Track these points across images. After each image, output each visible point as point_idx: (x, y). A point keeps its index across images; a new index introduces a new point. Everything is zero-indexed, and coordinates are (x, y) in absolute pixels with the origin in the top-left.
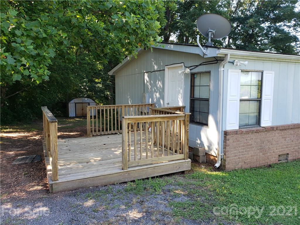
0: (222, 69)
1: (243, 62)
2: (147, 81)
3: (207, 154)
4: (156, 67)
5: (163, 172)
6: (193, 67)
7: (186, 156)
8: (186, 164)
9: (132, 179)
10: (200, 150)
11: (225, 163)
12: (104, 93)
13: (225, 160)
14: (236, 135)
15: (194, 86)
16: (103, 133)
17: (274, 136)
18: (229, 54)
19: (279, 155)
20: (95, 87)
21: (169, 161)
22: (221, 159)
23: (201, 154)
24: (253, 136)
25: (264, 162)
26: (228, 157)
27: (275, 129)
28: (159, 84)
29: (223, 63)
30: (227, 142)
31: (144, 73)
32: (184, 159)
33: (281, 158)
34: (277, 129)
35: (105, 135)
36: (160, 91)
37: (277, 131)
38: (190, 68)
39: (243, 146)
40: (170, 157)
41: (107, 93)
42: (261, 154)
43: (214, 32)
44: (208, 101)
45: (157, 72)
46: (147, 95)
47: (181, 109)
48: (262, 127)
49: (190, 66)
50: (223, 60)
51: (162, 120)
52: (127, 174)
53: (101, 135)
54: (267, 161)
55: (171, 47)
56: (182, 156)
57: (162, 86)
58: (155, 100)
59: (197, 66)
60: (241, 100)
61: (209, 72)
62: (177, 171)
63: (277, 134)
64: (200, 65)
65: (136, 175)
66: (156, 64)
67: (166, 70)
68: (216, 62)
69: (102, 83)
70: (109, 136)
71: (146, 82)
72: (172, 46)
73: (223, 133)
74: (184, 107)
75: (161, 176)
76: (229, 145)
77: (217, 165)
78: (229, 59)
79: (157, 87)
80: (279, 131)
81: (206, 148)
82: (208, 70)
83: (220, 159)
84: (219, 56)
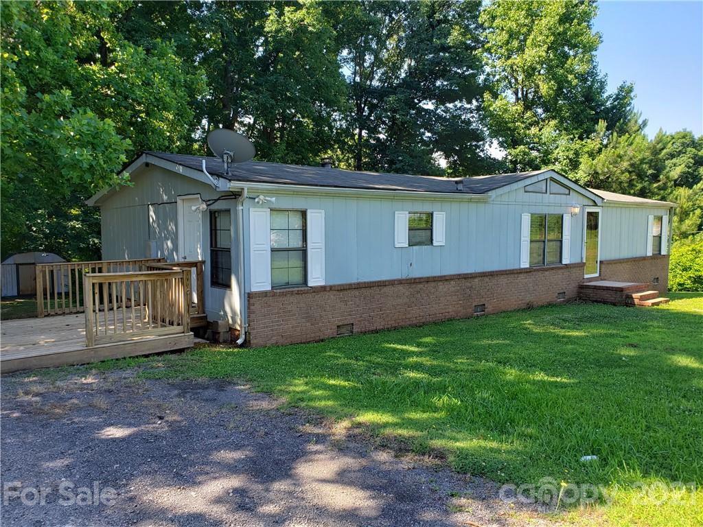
0: (241, 208)
1: (269, 199)
2: (153, 219)
3: (231, 330)
4: (165, 198)
5: (149, 350)
6: (211, 202)
7: (186, 328)
8: (187, 339)
9: (102, 359)
10: (220, 324)
11: (250, 337)
12: (85, 241)
13: (249, 333)
14: (265, 298)
15: (216, 230)
16: (67, 311)
17: (328, 299)
18: (246, 189)
19: (338, 327)
20: (66, 227)
21: (159, 336)
22: (246, 333)
23: (222, 330)
24: (293, 299)
25: (313, 335)
26: (254, 329)
27: (328, 289)
28: (172, 227)
29: (240, 199)
30: (252, 307)
31: (149, 205)
32: (183, 333)
33: (343, 330)
34: (331, 289)
35: (71, 313)
36: (172, 238)
37: (331, 292)
38: (208, 203)
39: (278, 313)
40: (161, 330)
41: (94, 241)
42: (308, 324)
43: (232, 154)
44: (230, 251)
45: (166, 205)
46: (153, 244)
47: (199, 264)
48: (310, 287)
49: (208, 199)
50: (240, 195)
51: (146, 279)
52: (93, 352)
53: (64, 314)
54: (318, 334)
55: (179, 170)
56: (180, 328)
57: (174, 228)
58: (166, 253)
59: (216, 200)
60: (273, 250)
61: (228, 211)
62: (172, 349)
63: (332, 296)
64: (219, 199)
65: (107, 354)
66: (166, 192)
67: (179, 202)
68: (234, 197)
69: (81, 219)
70: (78, 315)
71: (151, 220)
72: (181, 167)
73: (246, 295)
74: (203, 262)
75: (147, 356)
76: (254, 312)
77: (239, 342)
78: (246, 193)
79: (168, 230)
80: (335, 292)
81: (230, 321)
82: (227, 207)
83: (243, 332)
84: (231, 190)
